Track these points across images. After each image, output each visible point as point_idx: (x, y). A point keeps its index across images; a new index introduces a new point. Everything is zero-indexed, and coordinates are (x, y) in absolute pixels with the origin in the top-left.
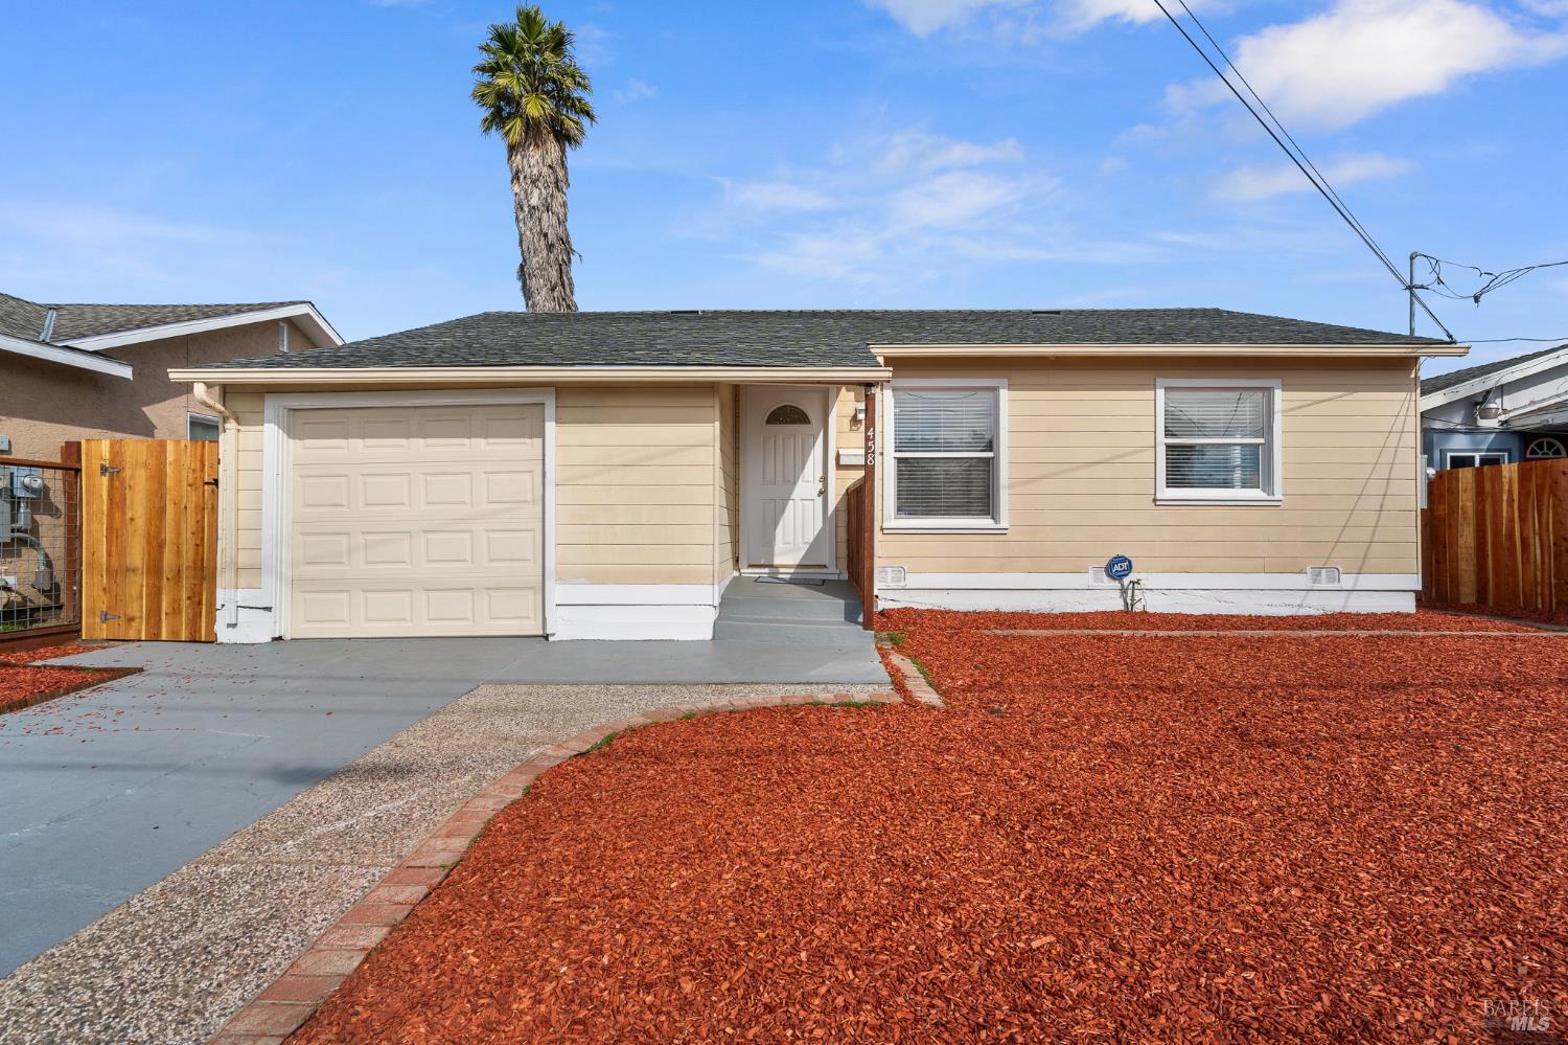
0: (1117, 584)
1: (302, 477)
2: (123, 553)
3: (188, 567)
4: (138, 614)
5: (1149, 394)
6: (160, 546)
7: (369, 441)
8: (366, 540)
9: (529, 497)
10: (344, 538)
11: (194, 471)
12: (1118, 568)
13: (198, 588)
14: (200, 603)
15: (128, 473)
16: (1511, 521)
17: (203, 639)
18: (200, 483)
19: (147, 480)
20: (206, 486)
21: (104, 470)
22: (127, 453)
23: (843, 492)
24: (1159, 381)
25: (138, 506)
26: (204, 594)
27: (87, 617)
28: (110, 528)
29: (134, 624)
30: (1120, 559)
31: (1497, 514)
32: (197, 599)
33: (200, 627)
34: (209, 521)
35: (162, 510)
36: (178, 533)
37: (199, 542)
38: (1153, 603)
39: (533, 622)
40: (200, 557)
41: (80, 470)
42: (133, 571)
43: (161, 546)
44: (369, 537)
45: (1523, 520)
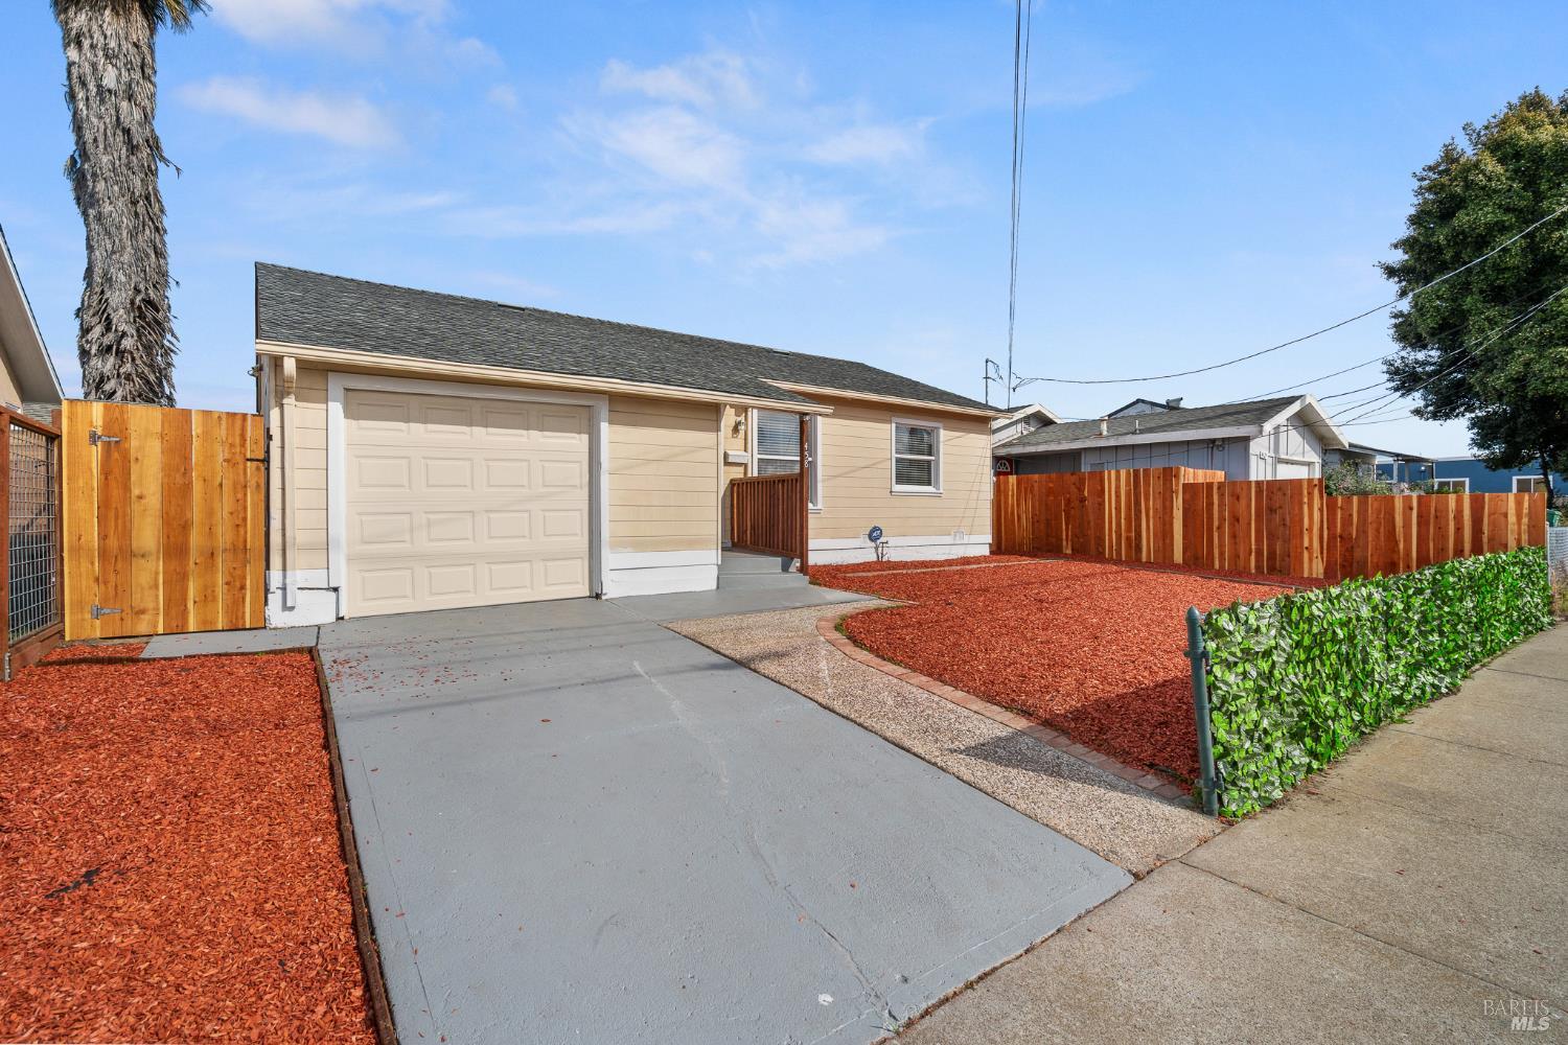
0: (873, 544)
1: (357, 457)
2: (126, 533)
3: (225, 550)
4: (150, 605)
5: (887, 426)
6: (184, 527)
7: (431, 427)
8: (429, 520)
9: (577, 482)
10: (406, 518)
11: (232, 445)
12: (874, 535)
13: (238, 572)
14: (243, 587)
15: (134, 443)
16: (1013, 506)
17: (248, 626)
18: (239, 459)
19: (162, 452)
20: (249, 463)
21: (94, 438)
22: (132, 421)
23: (728, 482)
24: (895, 419)
25: (148, 479)
26: (248, 577)
27: (71, 613)
28: (104, 505)
29: (146, 617)
30: (876, 529)
31: (1006, 502)
32: (238, 584)
33: (244, 613)
34: (252, 500)
35: (187, 488)
36: (210, 513)
37: (239, 522)
38: (893, 555)
39: (580, 586)
40: (241, 539)
41: (59, 437)
42: (143, 556)
43: (186, 527)
44: (431, 516)
45: (1018, 505)
